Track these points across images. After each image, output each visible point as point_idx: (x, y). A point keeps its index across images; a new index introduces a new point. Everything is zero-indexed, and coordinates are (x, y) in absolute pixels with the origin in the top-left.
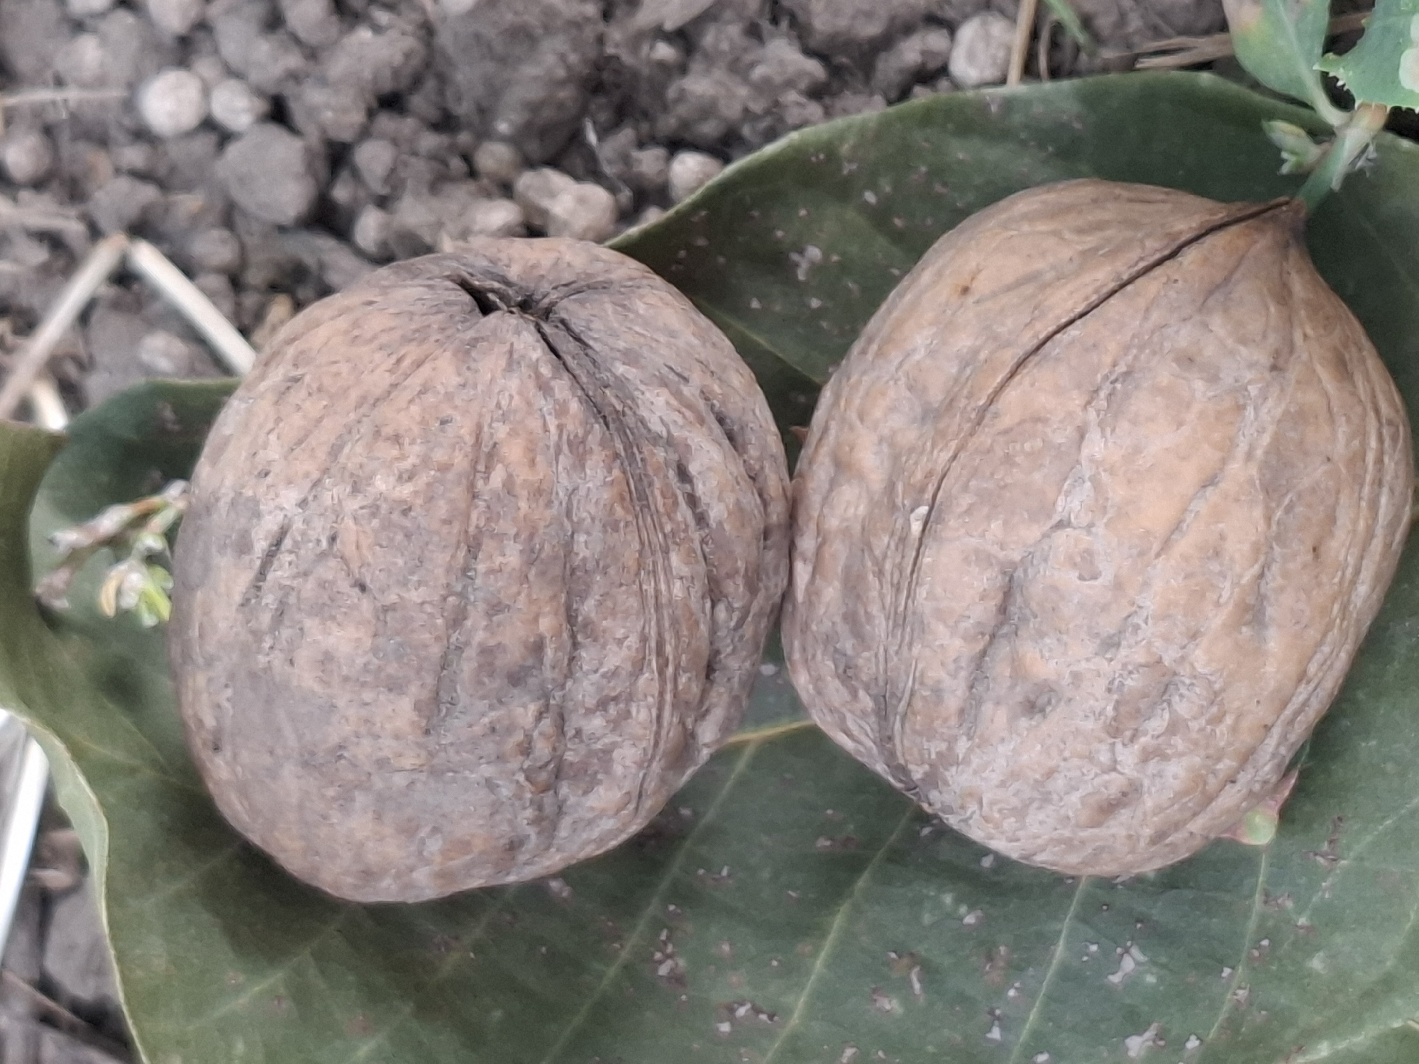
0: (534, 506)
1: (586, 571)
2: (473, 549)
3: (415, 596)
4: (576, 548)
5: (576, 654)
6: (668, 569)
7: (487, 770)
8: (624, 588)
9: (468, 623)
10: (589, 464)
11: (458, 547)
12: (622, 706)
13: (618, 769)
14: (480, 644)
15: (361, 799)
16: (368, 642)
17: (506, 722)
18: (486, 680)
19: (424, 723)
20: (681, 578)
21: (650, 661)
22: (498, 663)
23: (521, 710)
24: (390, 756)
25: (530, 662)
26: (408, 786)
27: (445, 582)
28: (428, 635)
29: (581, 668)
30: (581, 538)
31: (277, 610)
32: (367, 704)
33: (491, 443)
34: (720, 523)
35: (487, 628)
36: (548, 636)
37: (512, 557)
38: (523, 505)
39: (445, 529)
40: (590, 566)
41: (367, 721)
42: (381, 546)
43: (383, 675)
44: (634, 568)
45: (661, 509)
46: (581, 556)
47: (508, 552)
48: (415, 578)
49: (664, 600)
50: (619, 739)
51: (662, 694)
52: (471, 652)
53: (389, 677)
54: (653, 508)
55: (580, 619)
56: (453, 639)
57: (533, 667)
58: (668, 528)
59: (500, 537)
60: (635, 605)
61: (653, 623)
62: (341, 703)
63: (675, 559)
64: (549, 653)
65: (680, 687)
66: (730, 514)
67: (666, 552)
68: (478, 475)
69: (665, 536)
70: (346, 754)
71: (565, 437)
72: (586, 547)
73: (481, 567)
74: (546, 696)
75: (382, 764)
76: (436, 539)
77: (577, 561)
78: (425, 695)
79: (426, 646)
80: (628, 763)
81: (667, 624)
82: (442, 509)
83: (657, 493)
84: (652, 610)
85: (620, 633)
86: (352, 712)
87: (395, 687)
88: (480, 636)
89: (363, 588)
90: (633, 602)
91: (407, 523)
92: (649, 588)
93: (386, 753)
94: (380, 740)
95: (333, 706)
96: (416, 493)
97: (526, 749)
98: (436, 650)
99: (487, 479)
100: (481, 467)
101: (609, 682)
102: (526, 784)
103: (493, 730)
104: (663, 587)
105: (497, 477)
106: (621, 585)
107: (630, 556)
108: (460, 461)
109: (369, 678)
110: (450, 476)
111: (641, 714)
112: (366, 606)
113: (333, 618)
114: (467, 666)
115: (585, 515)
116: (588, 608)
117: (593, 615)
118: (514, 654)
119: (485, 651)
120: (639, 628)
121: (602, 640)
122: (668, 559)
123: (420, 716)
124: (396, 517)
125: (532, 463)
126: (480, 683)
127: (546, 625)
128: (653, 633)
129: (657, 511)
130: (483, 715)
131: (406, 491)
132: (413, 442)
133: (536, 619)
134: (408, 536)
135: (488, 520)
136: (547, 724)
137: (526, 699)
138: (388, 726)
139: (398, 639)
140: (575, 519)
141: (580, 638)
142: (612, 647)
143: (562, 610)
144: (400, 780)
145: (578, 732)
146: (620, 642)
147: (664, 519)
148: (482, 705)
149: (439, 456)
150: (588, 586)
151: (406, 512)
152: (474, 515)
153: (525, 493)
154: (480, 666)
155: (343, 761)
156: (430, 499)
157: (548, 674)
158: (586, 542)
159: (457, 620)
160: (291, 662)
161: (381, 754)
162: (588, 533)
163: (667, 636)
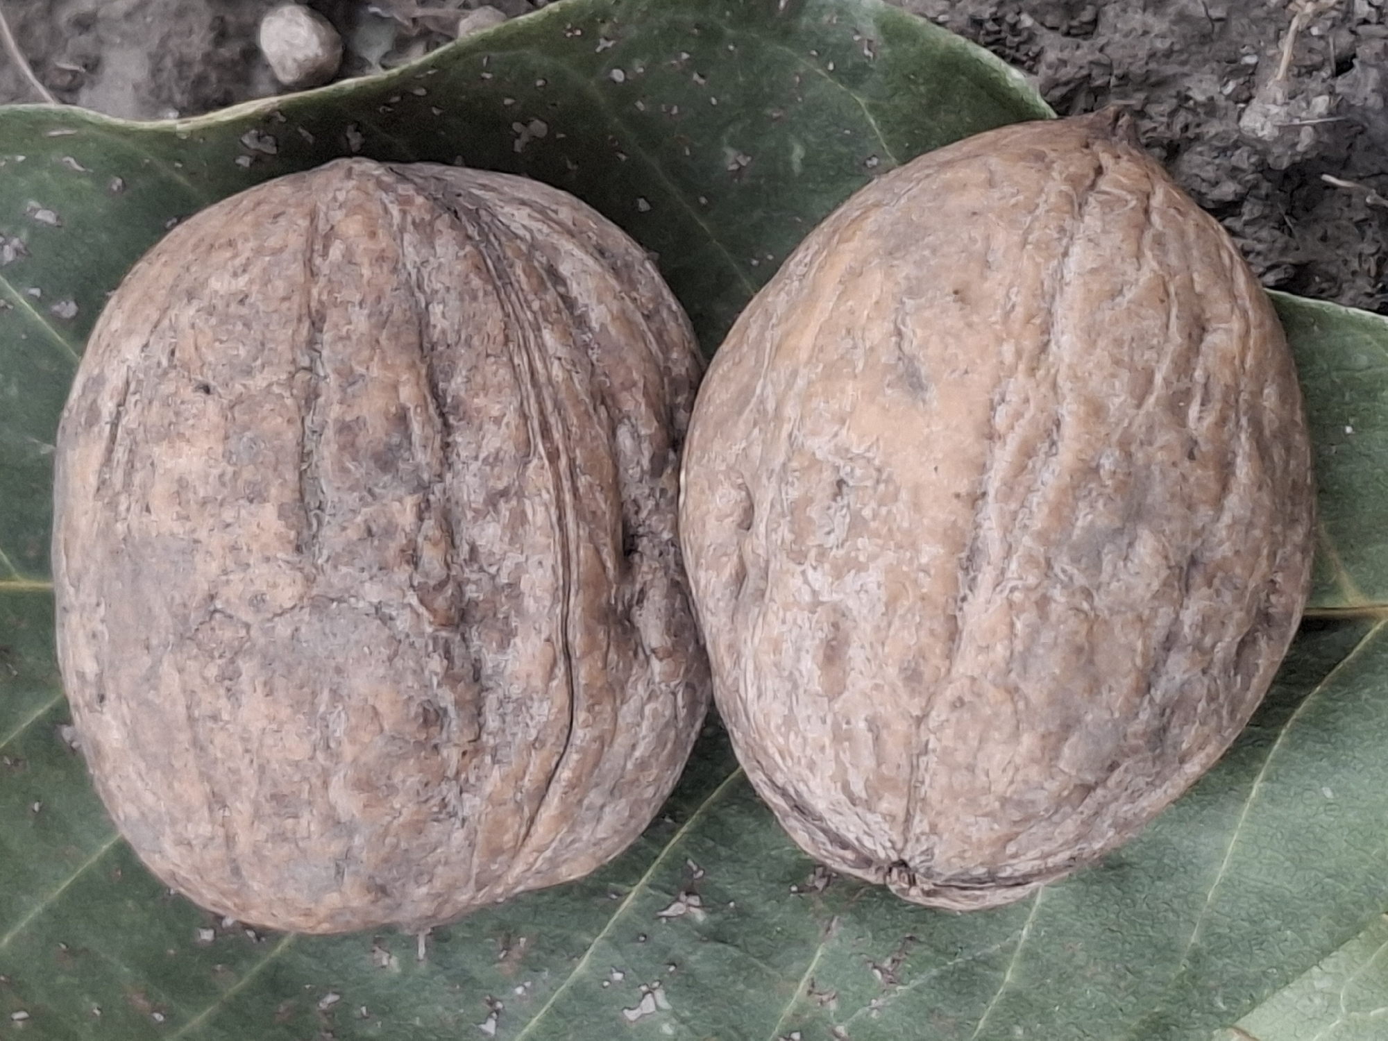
0: (378, 270)
1: (448, 346)
2: (317, 323)
3: (259, 382)
4: (433, 321)
5: (450, 439)
6: (542, 347)
7: (373, 593)
8: (492, 359)
9: (321, 400)
10: (438, 242)
11: (300, 320)
12: (514, 502)
13: (529, 604)
14: (336, 421)
15: (247, 667)
16: (220, 449)
17: (383, 521)
18: (350, 465)
19: (293, 534)
20: (560, 359)
21: (536, 446)
22: (362, 441)
23: (396, 505)
24: (264, 589)
25: (396, 439)
26: (293, 637)
27: (290, 358)
28: (279, 420)
29: (458, 455)
30: (437, 309)
31: (127, 463)
32: (228, 525)
33: (329, 227)
34: (603, 326)
35: (341, 402)
36: (411, 406)
37: (361, 322)
38: (366, 272)
39: (286, 305)
40: (451, 338)
41: (234, 548)
42: (221, 342)
43: (240, 483)
44: (501, 338)
45: (525, 287)
46: (439, 327)
47: (354, 318)
48: (259, 362)
49: (542, 379)
50: (522, 559)
51: (558, 488)
52: (329, 433)
53: (249, 483)
54: (516, 285)
55: (449, 400)
56: (308, 423)
57: (399, 446)
58: (536, 305)
59: (345, 304)
60: (508, 377)
61: (532, 400)
62: (202, 534)
63: (548, 336)
64: (416, 428)
65: (581, 490)
66: (614, 319)
67: (538, 329)
68: (315, 255)
69: (534, 313)
70: (219, 604)
71: (409, 219)
72: (441, 319)
73: (327, 337)
74: (423, 488)
75: (257, 601)
76: (275, 317)
77: (436, 335)
78: (289, 496)
79: (278, 434)
80: (539, 593)
81: (549, 405)
82: (280, 287)
83: (519, 271)
84: (529, 386)
85: (495, 410)
86: (216, 542)
87: (256, 496)
88: (335, 411)
89: (207, 390)
90: (504, 374)
91: (244, 311)
92: (521, 360)
93: (260, 586)
94: (251, 570)
95: (196, 541)
96: (251, 282)
97: (413, 560)
98: (290, 436)
99: (325, 255)
100: (318, 247)
101: (492, 469)
102: (422, 610)
103: (370, 532)
104: (539, 365)
105: (336, 251)
106: (488, 356)
107: (494, 326)
108: (296, 242)
109: (226, 492)
110: (286, 255)
111: (539, 513)
112: (212, 408)
113: (181, 435)
114: (326, 452)
115: (438, 286)
116: (456, 385)
117: (462, 394)
118: (376, 431)
119: (345, 428)
120: (516, 404)
121: (476, 422)
122: (541, 337)
123: (287, 526)
124: (234, 308)
125: (373, 235)
126: (344, 470)
127: (408, 394)
128: (533, 410)
129: (522, 290)
130: (354, 512)
131: (242, 282)
132: (246, 240)
133: (395, 387)
134: (247, 325)
135: (330, 293)
136: (430, 526)
137: (401, 491)
138: (255, 547)
139: (249, 434)
140: (428, 290)
141: (452, 420)
142: (489, 427)
143: (424, 381)
144: (283, 629)
145: (473, 549)
146: (497, 421)
147: (531, 297)
148: (352, 499)
149: (273, 242)
150: (453, 364)
151: (242, 302)
152: (315, 292)
153: (366, 261)
154: (342, 448)
155: (217, 616)
156: (266, 282)
157: (421, 457)
158: (443, 314)
159: (310, 397)
160: (148, 510)
161: (252, 589)
162: (443, 302)
163: (552, 420)
